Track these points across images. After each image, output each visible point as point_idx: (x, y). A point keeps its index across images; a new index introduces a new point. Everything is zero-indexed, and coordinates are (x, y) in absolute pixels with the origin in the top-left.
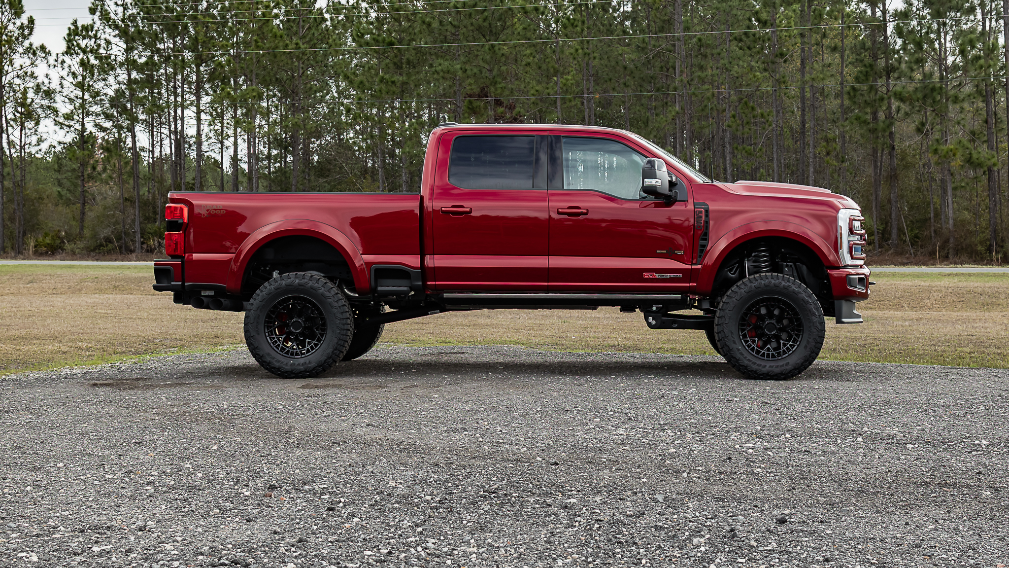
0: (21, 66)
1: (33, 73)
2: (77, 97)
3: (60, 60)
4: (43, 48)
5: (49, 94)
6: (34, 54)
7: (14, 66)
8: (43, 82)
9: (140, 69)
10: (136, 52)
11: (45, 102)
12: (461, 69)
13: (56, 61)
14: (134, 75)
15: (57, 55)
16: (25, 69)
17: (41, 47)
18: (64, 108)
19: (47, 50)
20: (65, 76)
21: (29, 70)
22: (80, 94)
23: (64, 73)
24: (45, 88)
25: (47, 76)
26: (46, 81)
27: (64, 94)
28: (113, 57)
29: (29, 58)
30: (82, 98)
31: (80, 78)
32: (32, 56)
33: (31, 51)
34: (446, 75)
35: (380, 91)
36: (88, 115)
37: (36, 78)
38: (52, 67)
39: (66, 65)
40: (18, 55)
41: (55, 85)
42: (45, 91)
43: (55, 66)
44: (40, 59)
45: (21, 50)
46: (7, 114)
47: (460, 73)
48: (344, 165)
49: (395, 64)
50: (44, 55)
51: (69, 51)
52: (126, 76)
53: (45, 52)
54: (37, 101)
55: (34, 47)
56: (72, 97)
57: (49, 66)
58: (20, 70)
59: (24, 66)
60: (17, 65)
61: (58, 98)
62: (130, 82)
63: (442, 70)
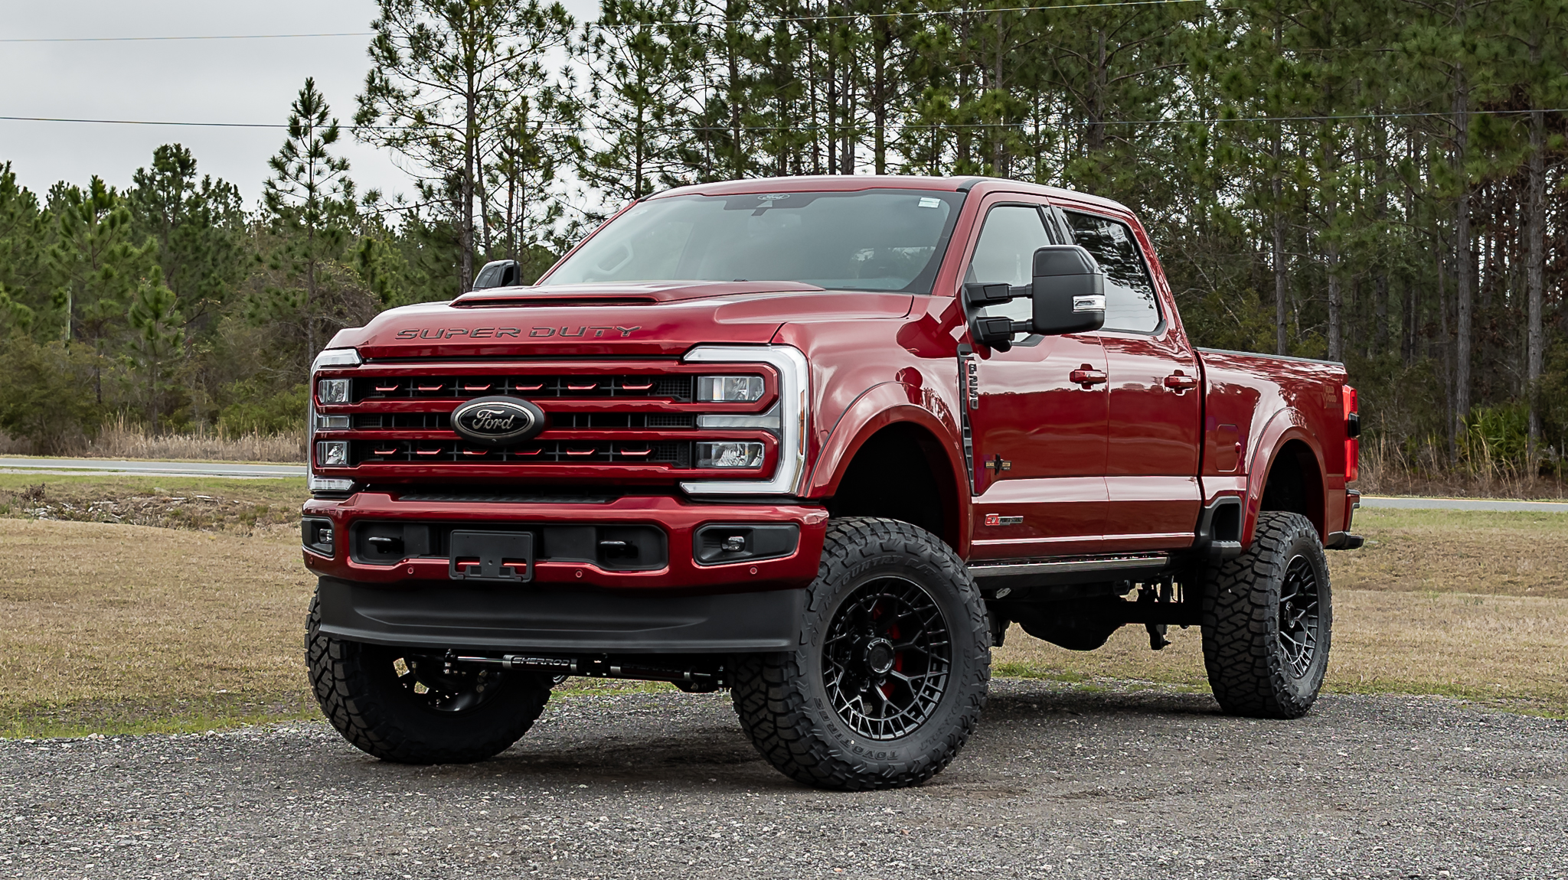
0: (511, 51)
1: (536, 67)
2: (626, 117)
3: (593, 38)
4: (557, 12)
5: (569, 111)
6: (540, 24)
7: (497, 50)
8: (559, 86)
9: (757, 53)
10: (747, 17)
11: (563, 129)
12: (1463, 44)
13: (585, 39)
14: (745, 67)
15: (588, 25)
16: (519, 58)
17: (553, 9)
18: (598, 140)
19: (567, 17)
20: (603, 72)
21: (529, 61)
22: (634, 112)
23: (602, 66)
24: (562, 99)
25: (567, 72)
26: (565, 83)
27: (601, 111)
28: (703, 29)
29: (528, 34)
30: (638, 119)
31: (632, 78)
32: (534, 30)
33: (532, 18)
34: (1429, 60)
35: (1277, 97)
36: (649, 155)
37: (543, 76)
38: (576, 53)
39: (605, 48)
40: (504, 30)
41: (582, 92)
42: (560, 104)
43: (582, 50)
44: (551, 35)
45: (512, 17)
46: (481, 154)
47: (1460, 54)
48: (1199, 266)
49: (1314, 34)
50: (559, 27)
51: (609, 20)
52: (725, 71)
53: (561, 21)
54: (547, 128)
55: (539, 10)
56: (617, 117)
57: (571, 50)
58: (509, 59)
59: (517, 51)
60: (502, 49)
61: (589, 120)
62: (737, 83)
63: (1419, 49)
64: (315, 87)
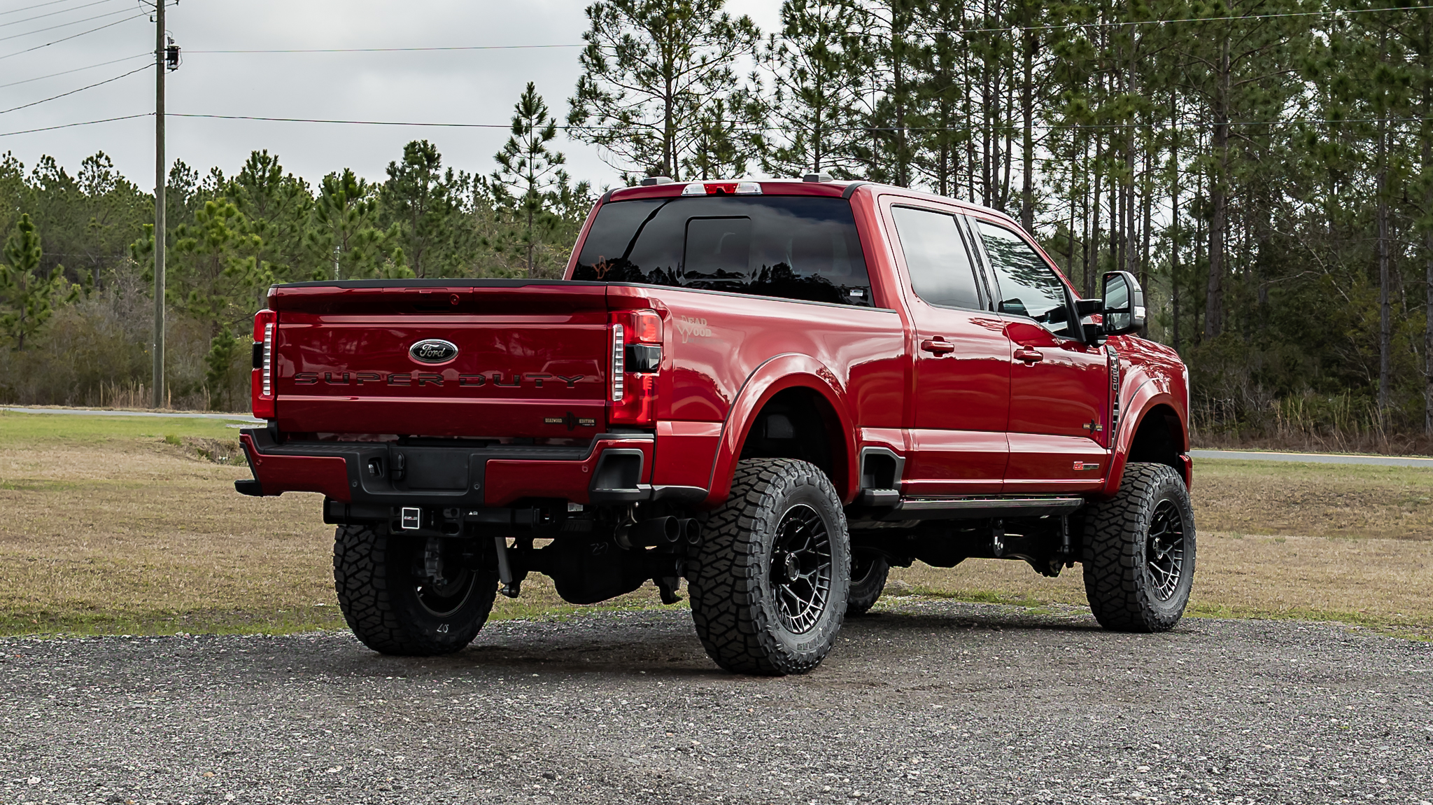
0: (704, 59)
1: (728, 73)
2: (806, 117)
3: (777, 47)
4: (745, 24)
5: (756, 112)
6: (730, 35)
7: (693, 59)
8: (747, 90)
9: (920, 58)
10: (912, 28)
11: (751, 128)
13: (770, 48)
14: (910, 74)
15: (772, 36)
16: (711, 66)
17: (741, 22)
18: (780, 139)
19: (754, 29)
20: (786, 77)
21: (721, 68)
22: (811, 113)
23: (785, 72)
24: (750, 101)
25: (754, 77)
26: (752, 87)
27: (784, 112)
28: (874, 40)
29: (720, 43)
30: (816, 120)
31: (810, 84)
32: (724, 40)
33: (724, 31)
36: (826, 151)
37: (733, 81)
38: (762, 60)
39: (788, 56)
40: (699, 40)
41: (767, 95)
42: (748, 106)
43: (768, 58)
44: (740, 45)
45: (706, 29)
46: (677, 150)
48: (1313, 251)
50: (747, 38)
51: (790, 32)
52: (891, 77)
53: (748, 32)
54: (736, 125)
55: (730, 23)
56: (798, 117)
57: (758, 58)
58: (701, 67)
59: (710, 59)
60: (696, 58)
61: (773, 120)
62: (901, 88)
64: (535, 91)
